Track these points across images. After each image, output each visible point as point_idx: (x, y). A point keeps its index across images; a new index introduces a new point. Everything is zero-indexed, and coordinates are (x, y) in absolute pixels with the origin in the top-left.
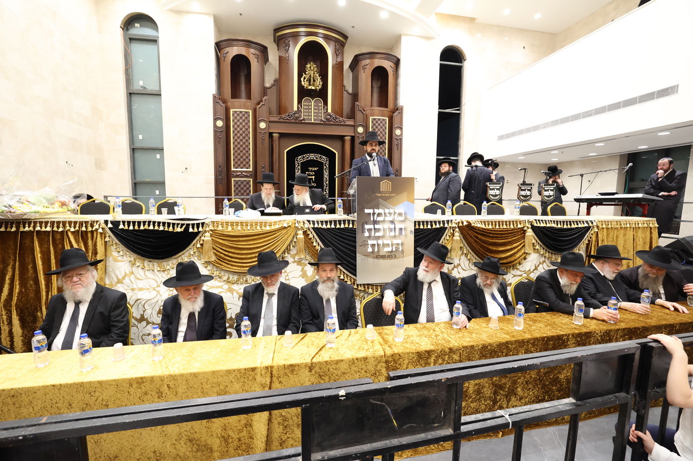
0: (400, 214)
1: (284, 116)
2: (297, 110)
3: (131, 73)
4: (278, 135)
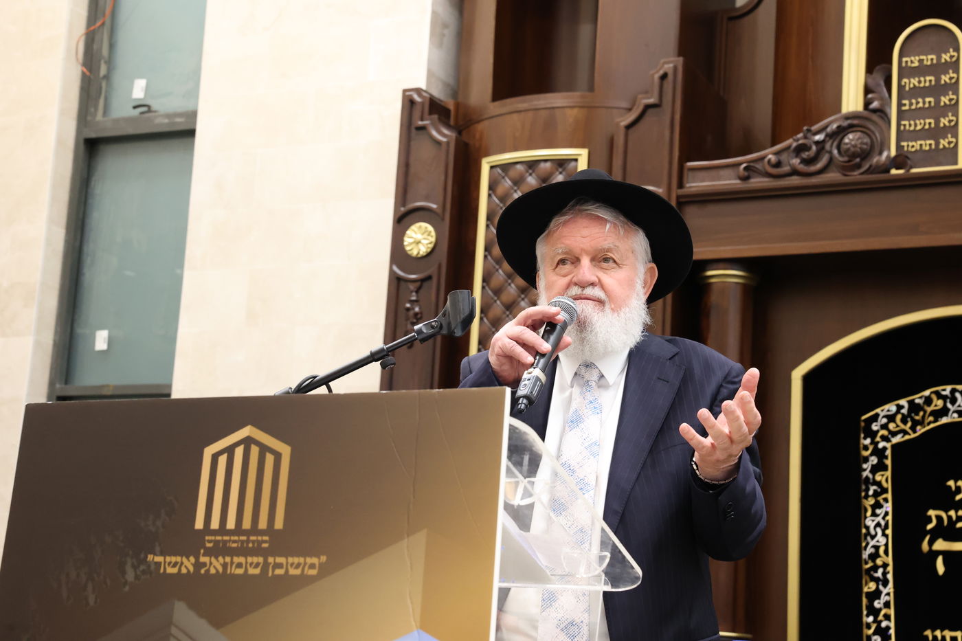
1: (770, 154)
2: (859, 107)
3: (105, 52)
4: (733, 275)
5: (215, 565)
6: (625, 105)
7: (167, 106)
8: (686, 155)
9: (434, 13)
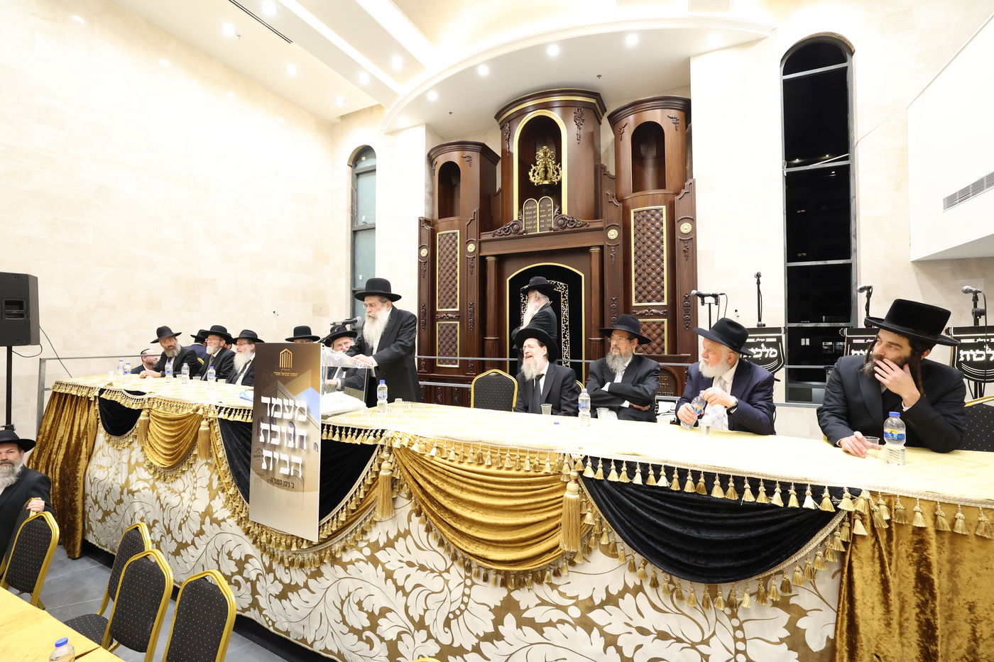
0: (302, 410)
1: (498, 230)
2: (517, 219)
3: (356, 210)
4: (493, 259)
5: (283, 374)
6: (467, 219)
7: (369, 222)
8: (481, 231)
9: (426, 198)
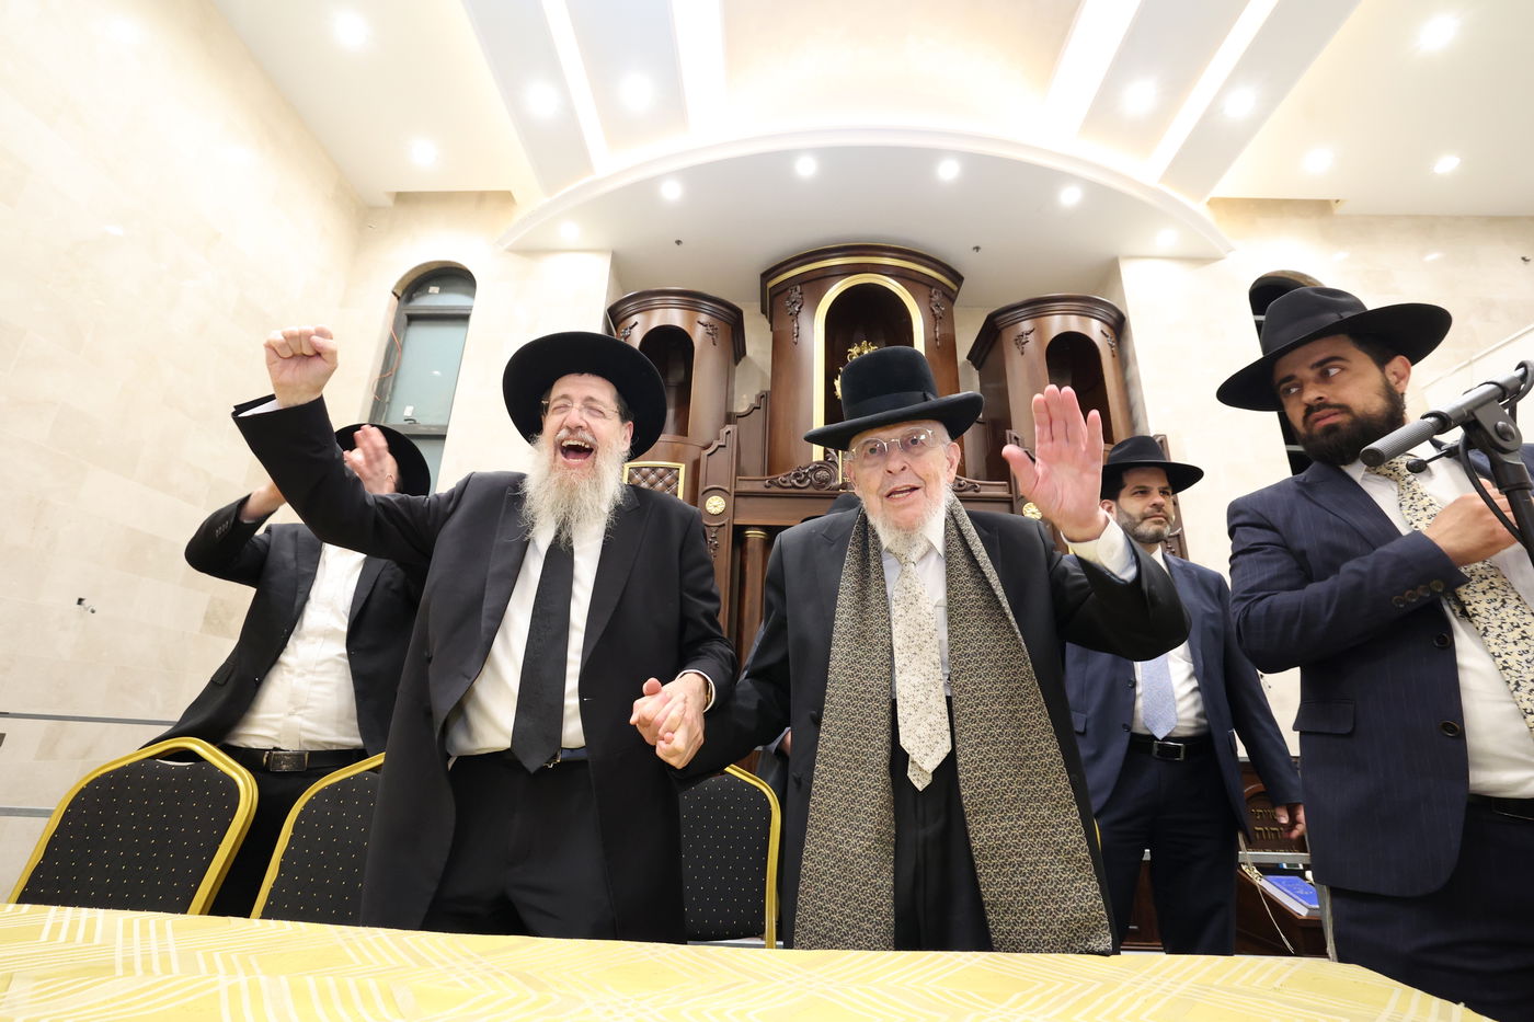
1: (781, 477)
2: (822, 459)
3: (390, 389)
4: (757, 533)
6: (702, 445)
7: (428, 421)
8: (738, 474)
